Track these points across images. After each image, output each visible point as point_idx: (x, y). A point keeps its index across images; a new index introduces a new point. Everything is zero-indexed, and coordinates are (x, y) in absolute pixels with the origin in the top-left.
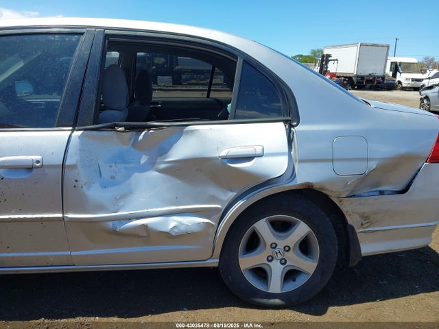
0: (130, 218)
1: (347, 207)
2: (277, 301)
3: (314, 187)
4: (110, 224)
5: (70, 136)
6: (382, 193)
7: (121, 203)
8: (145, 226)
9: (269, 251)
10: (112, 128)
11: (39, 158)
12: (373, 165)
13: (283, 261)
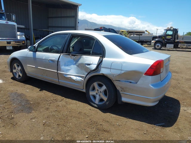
0: (68, 75)
1: (116, 83)
2: (96, 105)
3: (105, 75)
4: (64, 75)
5: (60, 55)
6: (131, 82)
7: (68, 71)
8: (70, 77)
9: (96, 92)
10: (69, 55)
11: (55, 59)
12: (123, 72)
13: (100, 95)
